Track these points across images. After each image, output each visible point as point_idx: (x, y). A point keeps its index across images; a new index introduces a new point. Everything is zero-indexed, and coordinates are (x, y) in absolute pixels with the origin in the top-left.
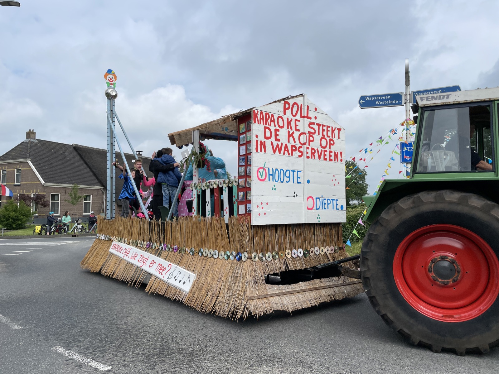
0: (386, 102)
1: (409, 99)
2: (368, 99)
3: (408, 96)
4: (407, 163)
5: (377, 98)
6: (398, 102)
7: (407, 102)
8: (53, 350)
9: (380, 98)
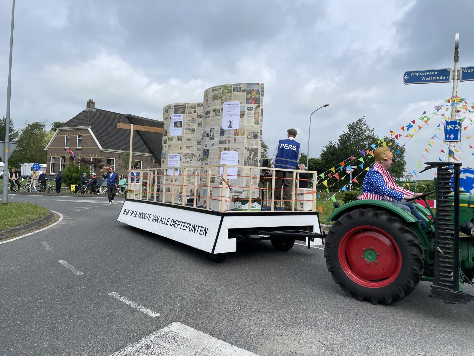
0: (432, 78)
1: (458, 75)
2: (413, 75)
3: (457, 72)
4: (450, 142)
5: (423, 74)
6: (446, 78)
7: (455, 78)
8: (110, 296)
9: (427, 74)
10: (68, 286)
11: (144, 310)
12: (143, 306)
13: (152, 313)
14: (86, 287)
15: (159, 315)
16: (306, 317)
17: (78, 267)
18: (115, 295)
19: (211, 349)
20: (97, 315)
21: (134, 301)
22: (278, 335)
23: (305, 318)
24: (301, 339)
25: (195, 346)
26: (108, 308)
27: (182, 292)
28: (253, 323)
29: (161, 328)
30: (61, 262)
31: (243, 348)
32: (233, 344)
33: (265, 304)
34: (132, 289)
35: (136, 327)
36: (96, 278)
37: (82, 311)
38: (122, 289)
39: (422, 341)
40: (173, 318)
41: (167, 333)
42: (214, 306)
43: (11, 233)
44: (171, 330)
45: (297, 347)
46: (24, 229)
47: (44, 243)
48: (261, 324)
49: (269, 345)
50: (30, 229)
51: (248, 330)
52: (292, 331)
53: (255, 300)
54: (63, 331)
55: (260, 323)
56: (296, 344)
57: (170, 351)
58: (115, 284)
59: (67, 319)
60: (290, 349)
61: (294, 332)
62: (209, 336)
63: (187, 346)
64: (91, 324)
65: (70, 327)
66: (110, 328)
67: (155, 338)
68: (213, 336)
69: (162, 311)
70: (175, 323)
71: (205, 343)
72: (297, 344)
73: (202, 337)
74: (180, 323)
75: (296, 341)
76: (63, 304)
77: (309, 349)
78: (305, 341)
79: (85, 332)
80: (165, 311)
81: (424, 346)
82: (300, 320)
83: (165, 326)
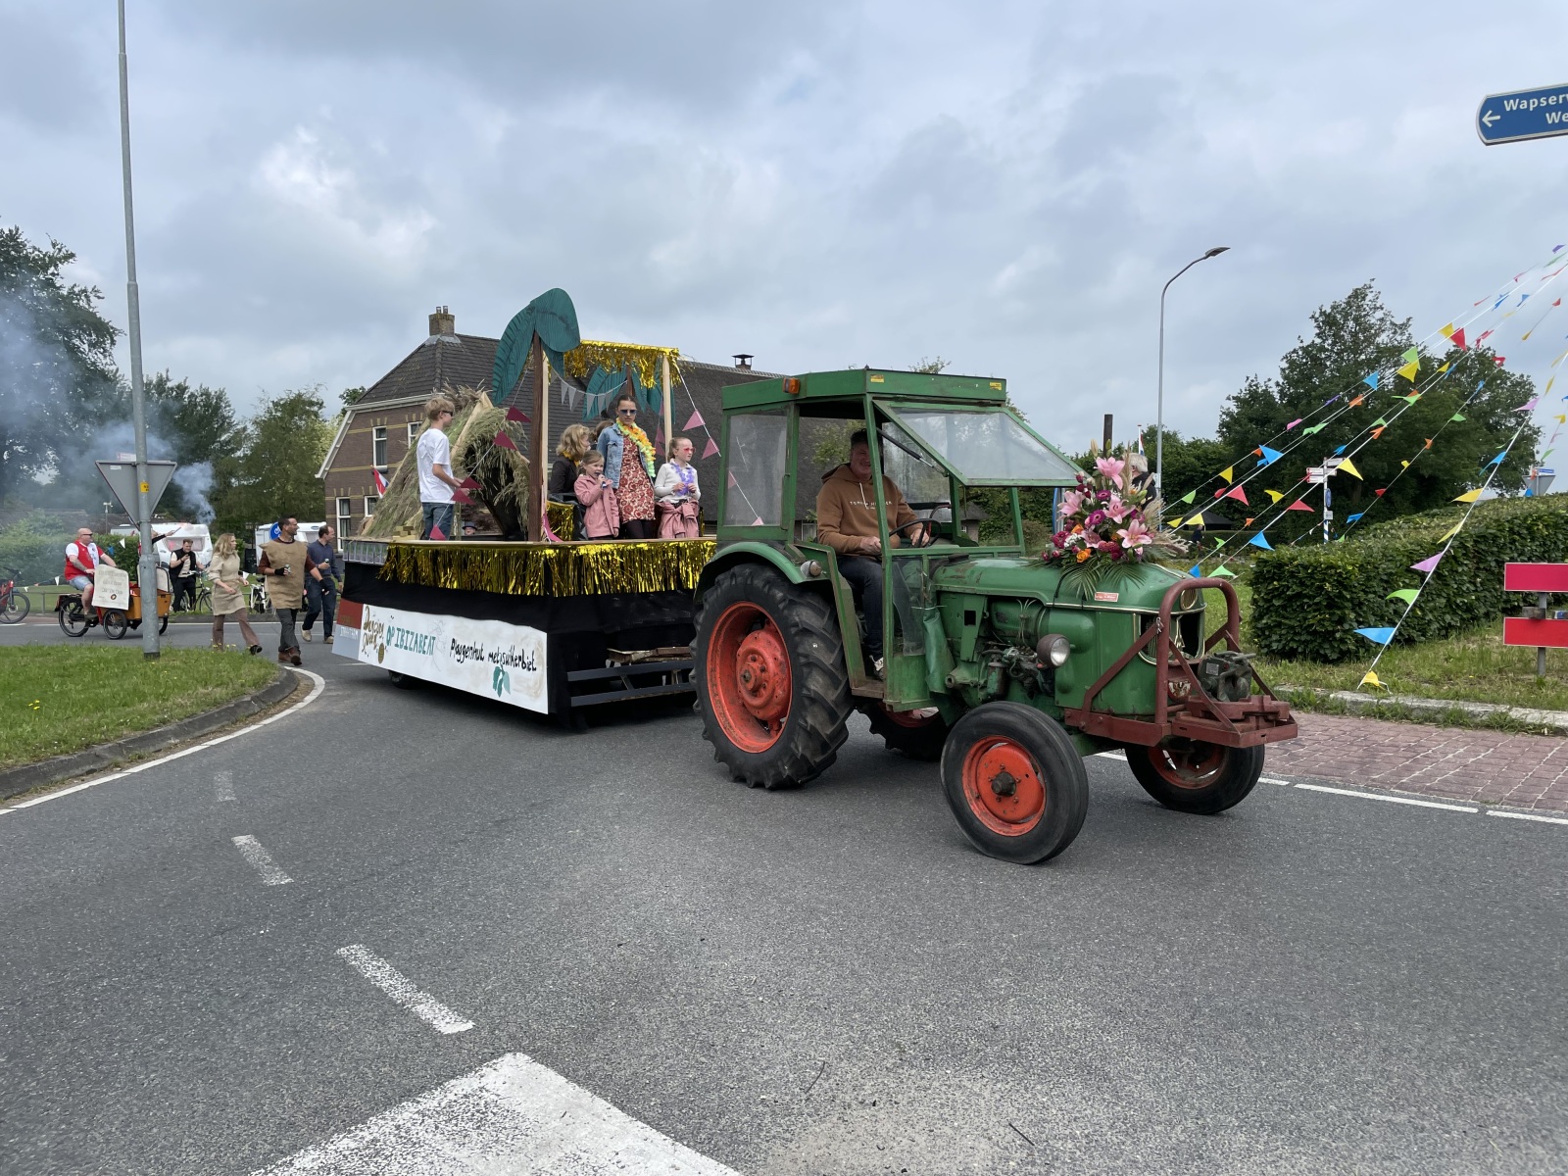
2: (1515, 108)
8: (339, 957)
10: (220, 925)
11: (426, 1011)
12: (428, 995)
13: (447, 1020)
14: (276, 927)
15: (470, 1025)
16: (996, 1028)
17: (282, 860)
18: (356, 954)
19: (593, 1160)
20: (260, 1030)
21: (406, 976)
22: (861, 1103)
23: (990, 1032)
24: (945, 1117)
25: (545, 1146)
26: (311, 1003)
27: (585, 939)
28: (788, 1054)
29: (453, 1078)
30: (241, 840)
31: (711, 1156)
32: (681, 1140)
33: (859, 979)
34: (422, 932)
35: (370, 1075)
36: (321, 894)
37: (222, 1016)
38: (388, 934)
39: (1425, 1123)
40: (512, 1037)
41: (466, 1096)
42: (672, 990)
43: (129, 750)
44: (481, 1085)
45: (917, 1149)
46: (176, 735)
47: (223, 778)
48: (815, 1059)
49: (814, 1142)
50: (197, 734)
51: (761, 1081)
52: (925, 1083)
53: (829, 965)
54: (125, 1090)
55: (813, 1054)
56: (917, 1138)
57: (444, 1166)
58: (373, 916)
59: (159, 1047)
60: (889, 1160)
61: (926, 1089)
62: (609, 1106)
63: (513, 1148)
64: (227, 1065)
65: (152, 1076)
66: (281, 1079)
67: (416, 1116)
68: (622, 1109)
69: (486, 1010)
70: (509, 1056)
71: (583, 1134)
72: (921, 1139)
73: (580, 1112)
74: (527, 1057)
75: (923, 1124)
76: (170, 991)
77: (960, 1158)
78: (956, 1124)
79: (193, 1095)
80: (494, 1013)
81: (1429, 1144)
82: (967, 1040)
83: (471, 1069)
